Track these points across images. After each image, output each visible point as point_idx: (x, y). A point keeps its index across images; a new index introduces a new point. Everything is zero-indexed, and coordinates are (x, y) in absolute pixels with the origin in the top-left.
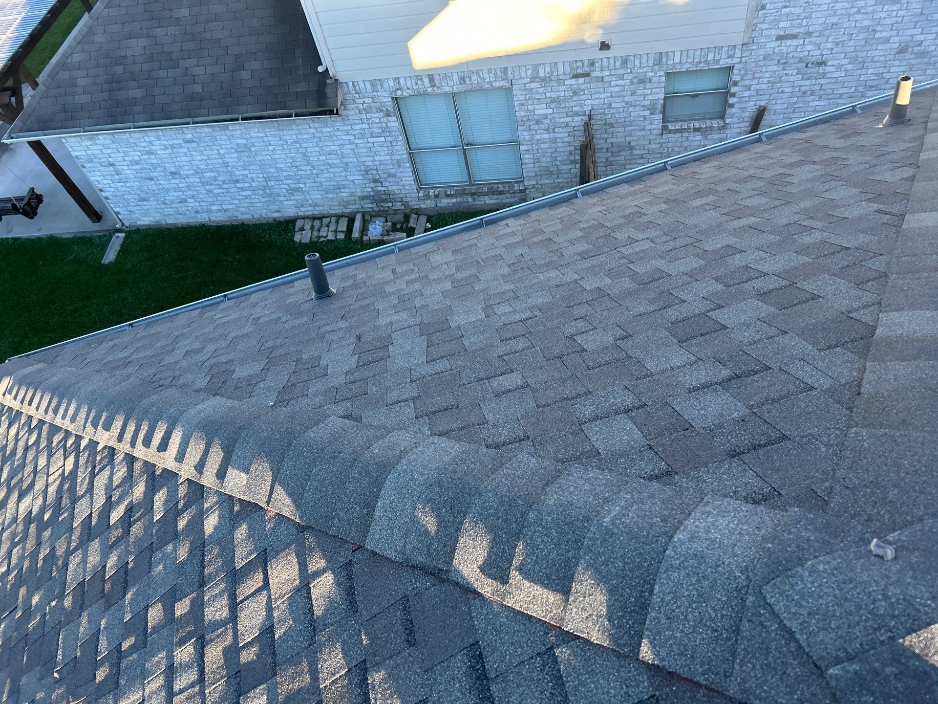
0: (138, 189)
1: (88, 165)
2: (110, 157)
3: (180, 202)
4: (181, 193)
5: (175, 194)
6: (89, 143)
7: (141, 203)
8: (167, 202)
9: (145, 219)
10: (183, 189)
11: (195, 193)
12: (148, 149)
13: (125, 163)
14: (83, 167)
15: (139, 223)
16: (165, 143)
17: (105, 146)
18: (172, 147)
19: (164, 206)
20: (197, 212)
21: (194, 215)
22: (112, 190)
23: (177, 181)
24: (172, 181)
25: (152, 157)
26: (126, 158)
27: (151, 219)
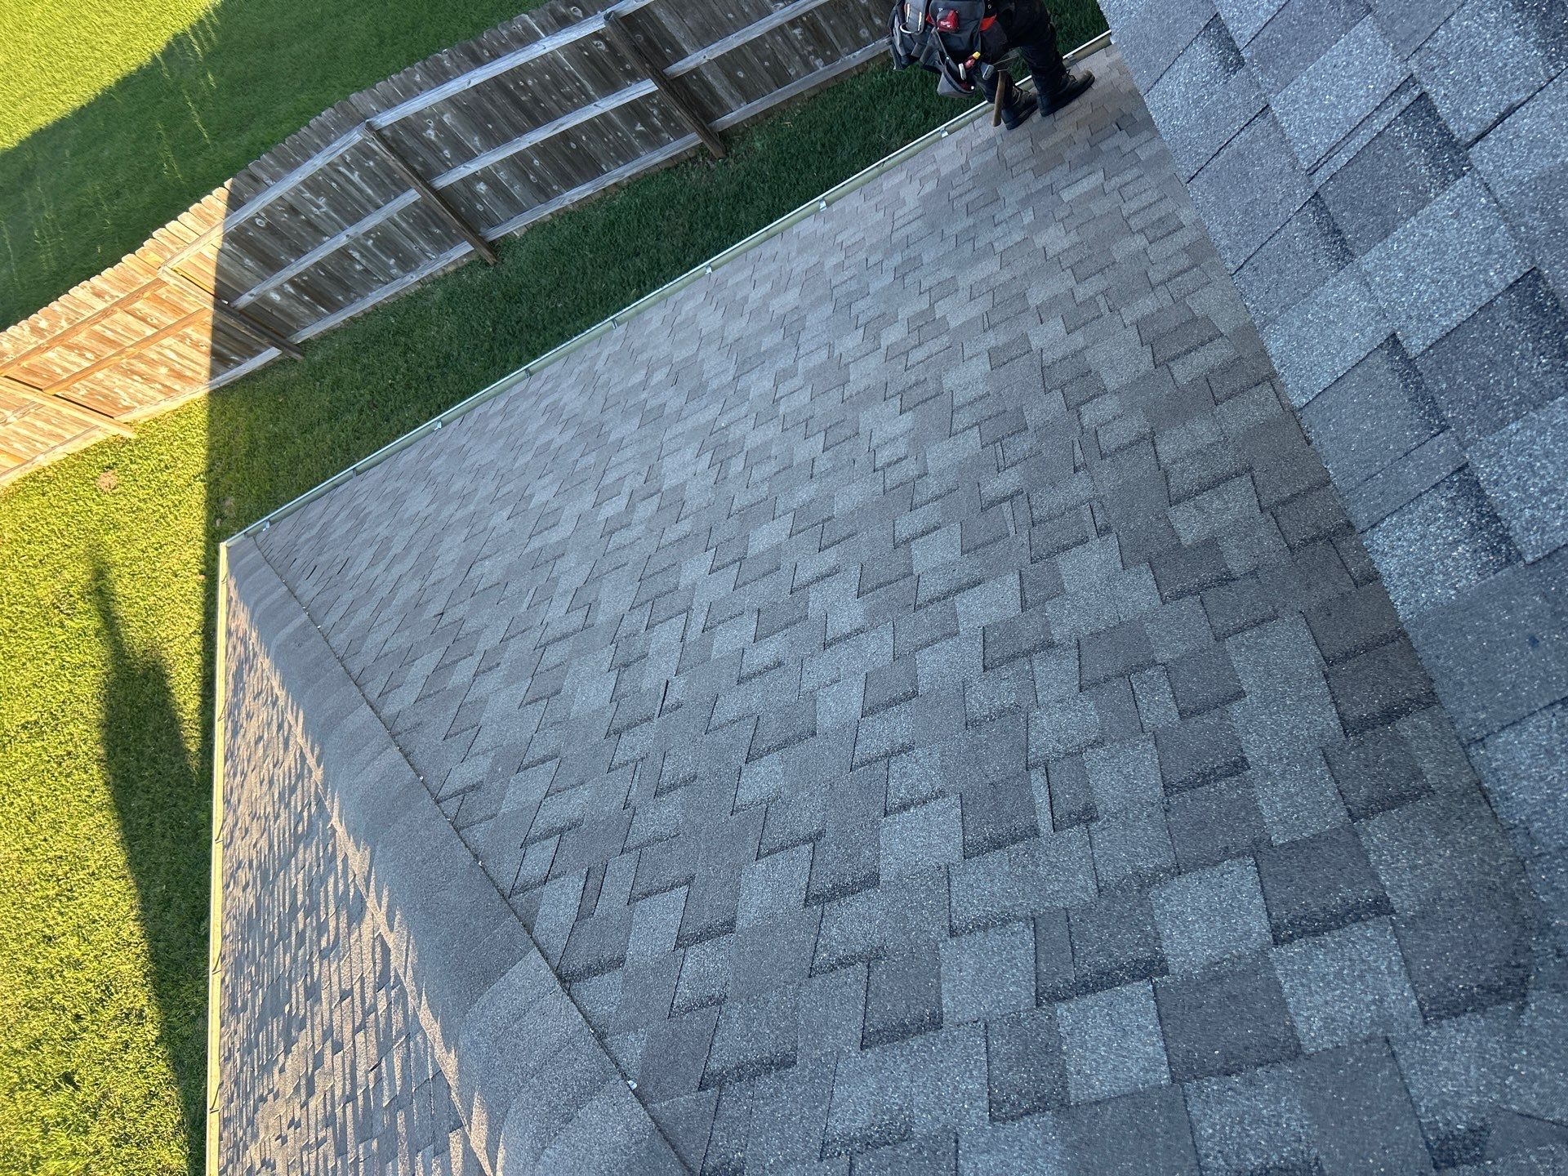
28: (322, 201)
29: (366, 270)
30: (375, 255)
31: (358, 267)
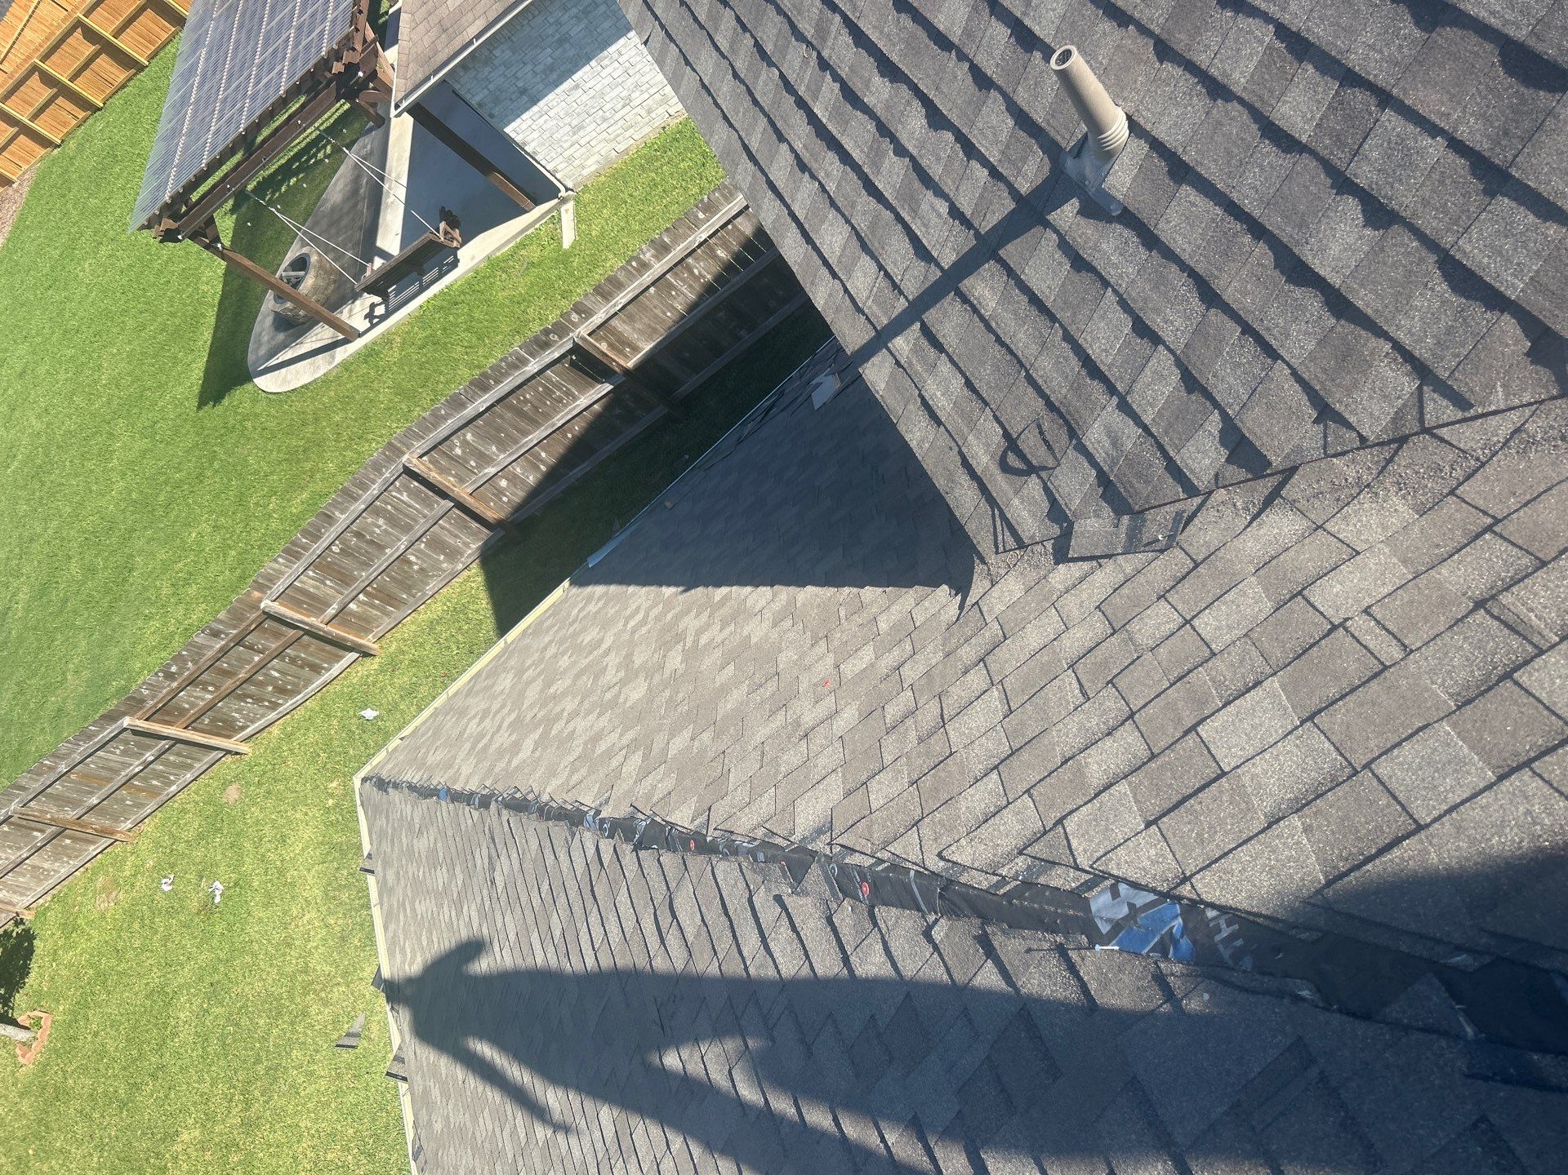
0: (567, 114)
1: (496, 111)
2: (518, 79)
3: (624, 107)
4: (620, 89)
5: (613, 94)
6: (488, 69)
7: (576, 137)
8: (608, 115)
9: (589, 162)
10: (620, 80)
11: (637, 77)
12: (557, 36)
13: (538, 78)
14: (492, 116)
15: (585, 172)
16: (575, 10)
17: (507, 65)
18: (586, 12)
19: (605, 126)
20: (649, 112)
21: (647, 120)
22: (535, 135)
23: (609, 70)
24: (603, 74)
25: (567, 46)
26: (539, 69)
27: (596, 157)
28: (381, 522)
29: (422, 569)
30: (429, 556)
31: (416, 567)
